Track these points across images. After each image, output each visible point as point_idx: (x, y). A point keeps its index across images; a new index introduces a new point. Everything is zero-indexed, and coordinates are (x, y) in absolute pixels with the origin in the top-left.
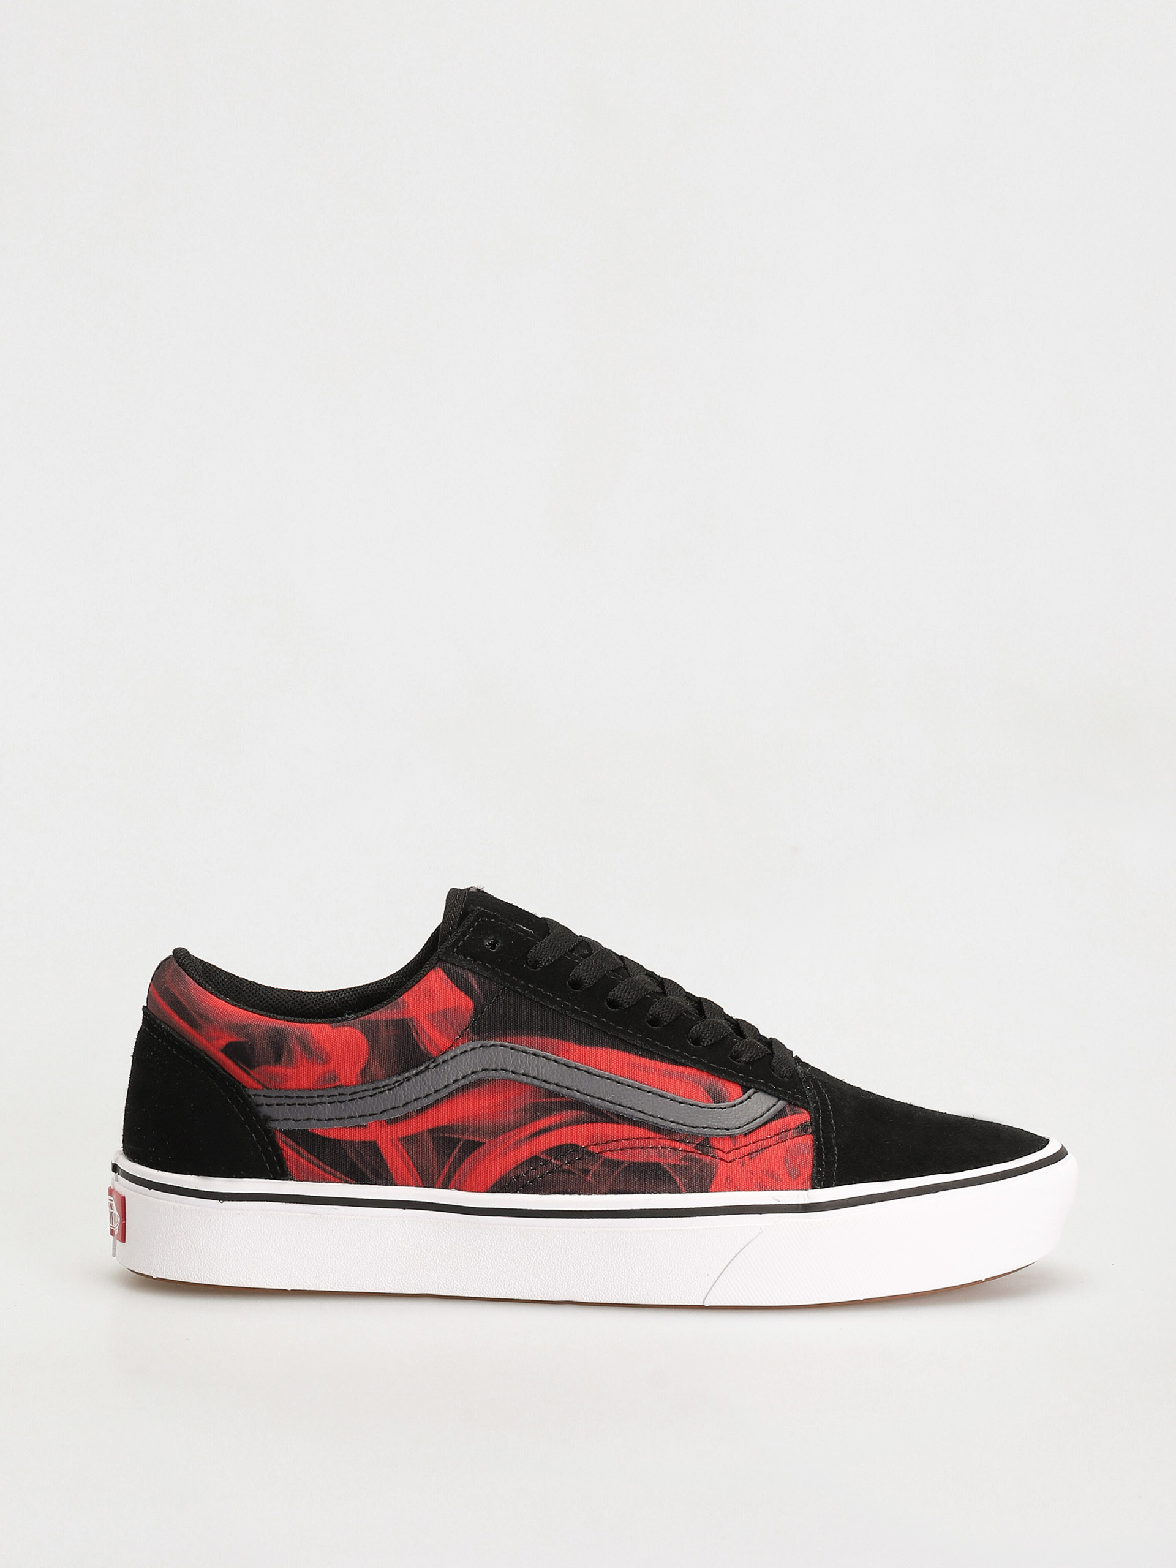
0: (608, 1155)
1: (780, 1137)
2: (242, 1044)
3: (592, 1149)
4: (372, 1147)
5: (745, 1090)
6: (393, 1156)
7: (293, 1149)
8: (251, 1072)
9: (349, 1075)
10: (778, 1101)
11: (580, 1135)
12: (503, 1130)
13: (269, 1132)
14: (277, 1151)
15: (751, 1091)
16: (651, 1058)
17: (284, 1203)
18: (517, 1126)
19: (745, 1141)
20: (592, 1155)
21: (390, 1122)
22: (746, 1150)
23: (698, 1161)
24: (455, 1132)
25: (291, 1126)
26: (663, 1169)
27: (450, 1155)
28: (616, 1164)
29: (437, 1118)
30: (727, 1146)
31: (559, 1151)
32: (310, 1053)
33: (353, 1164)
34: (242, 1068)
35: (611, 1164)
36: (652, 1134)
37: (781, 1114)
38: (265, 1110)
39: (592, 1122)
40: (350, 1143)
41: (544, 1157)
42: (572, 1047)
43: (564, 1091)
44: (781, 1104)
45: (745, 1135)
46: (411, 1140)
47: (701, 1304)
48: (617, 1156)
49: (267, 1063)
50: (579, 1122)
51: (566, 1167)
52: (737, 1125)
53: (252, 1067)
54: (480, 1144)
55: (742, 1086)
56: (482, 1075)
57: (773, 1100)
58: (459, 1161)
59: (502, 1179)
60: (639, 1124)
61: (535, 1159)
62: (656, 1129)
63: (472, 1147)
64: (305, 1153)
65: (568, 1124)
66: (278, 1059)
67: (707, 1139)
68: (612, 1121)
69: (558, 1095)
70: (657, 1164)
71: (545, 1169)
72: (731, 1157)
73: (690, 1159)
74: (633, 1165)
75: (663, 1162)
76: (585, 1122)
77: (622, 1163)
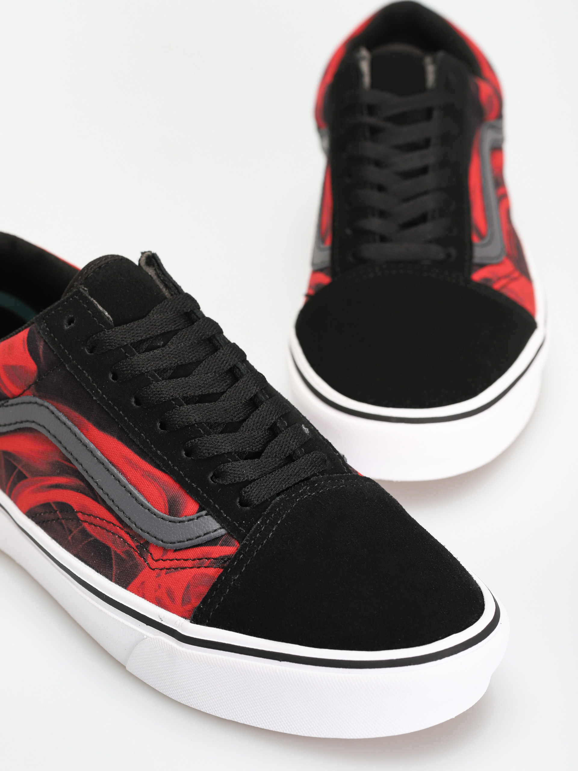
0: (86, 525)
1: (199, 561)
3: (80, 515)
5: (201, 509)
10: (220, 528)
11: (76, 500)
12: (37, 473)
15: (204, 513)
18: (44, 474)
19: (171, 555)
20: (78, 520)
22: (168, 564)
23: (134, 559)
24: (16, 460)
26: (110, 555)
28: (88, 535)
29: (10, 445)
30: (157, 554)
31: (65, 507)
35: (84, 533)
36: (115, 522)
37: (213, 542)
39: (84, 494)
41: (54, 506)
44: (223, 531)
45: (176, 551)
48: (90, 529)
50: (77, 489)
51: (62, 521)
52: (173, 540)
54: (26, 477)
55: (200, 506)
56: (33, 426)
57: (217, 525)
58: (15, 483)
59: (32, 509)
60: (110, 510)
61: (48, 505)
63: (21, 477)
65: (71, 488)
67: (147, 543)
68: (94, 499)
69: (70, 462)
70: (109, 548)
71: (52, 516)
72: (154, 564)
73: (130, 555)
74: (96, 541)
75: (113, 548)
76: (81, 492)
77: (91, 536)
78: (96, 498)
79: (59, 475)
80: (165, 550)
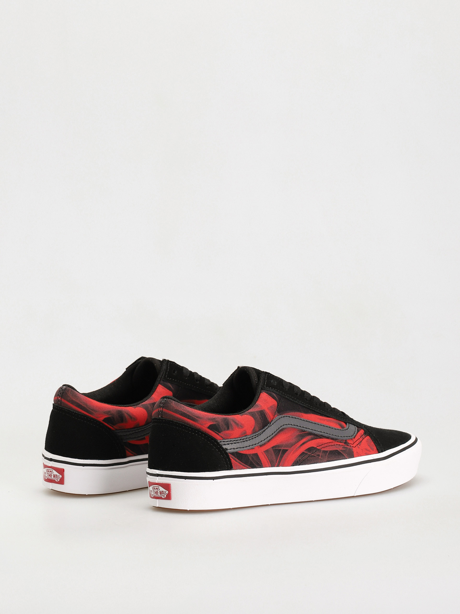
0: (323, 449)
1: (362, 437)
2: (215, 425)
3: (318, 448)
4: (256, 455)
5: (346, 424)
6: (263, 458)
7: (234, 459)
8: (219, 434)
9: (249, 431)
11: (313, 443)
12: (292, 445)
13: (227, 454)
14: (230, 460)
16: (322, 416)
17: (232, 478)
18: (296, 443)
19: (355, 440)
20: (319, 450)
21: (261, 446)
22: (357, 443)
23: (347, 448)
24: (279, 447)
25: (232, 451)
26: (339, 452)
27: (279, 455)
28: (327, 452)
29: (273, 443)
30: (351, 442)
31: (310, 449)
32: (237, 424)
33: (251, 462)
34: (216, 433)
35: (325, 452)
36: (332, 441)
37: (358, 430)
38: (224, 447)
39: (315, 439)
40: (250, 455)
41: (306, 452)
42: (303, 414)
43: (306, 429)
46: (267, 451)
47: (353, 496)
48: (325, 449)
49: (225, 430)
50: (312, 439)
51: (312, 455)
53: (220, 432)
54: (287, 450)
56: (283, 427)
58: (281, 457)
59: (295, 461)
60: (328, 438)
61: (303, 453)
62: (332, 439)
63: (285, 451)
64: (237, 460)
65: (309, 441)
66: (228, 428)
67: (346, 440)
68: (321, 438)
69: (304, 431)
70: (337, 450)
71: (307, 456)
72: (354, 445)
73: (345, 448)
74: (331, 451)
75: (338, 449)
76: (314, 439)
77: (328, 451)
78: (321, 437)
79: (302, 439)
80: (352, 439)
